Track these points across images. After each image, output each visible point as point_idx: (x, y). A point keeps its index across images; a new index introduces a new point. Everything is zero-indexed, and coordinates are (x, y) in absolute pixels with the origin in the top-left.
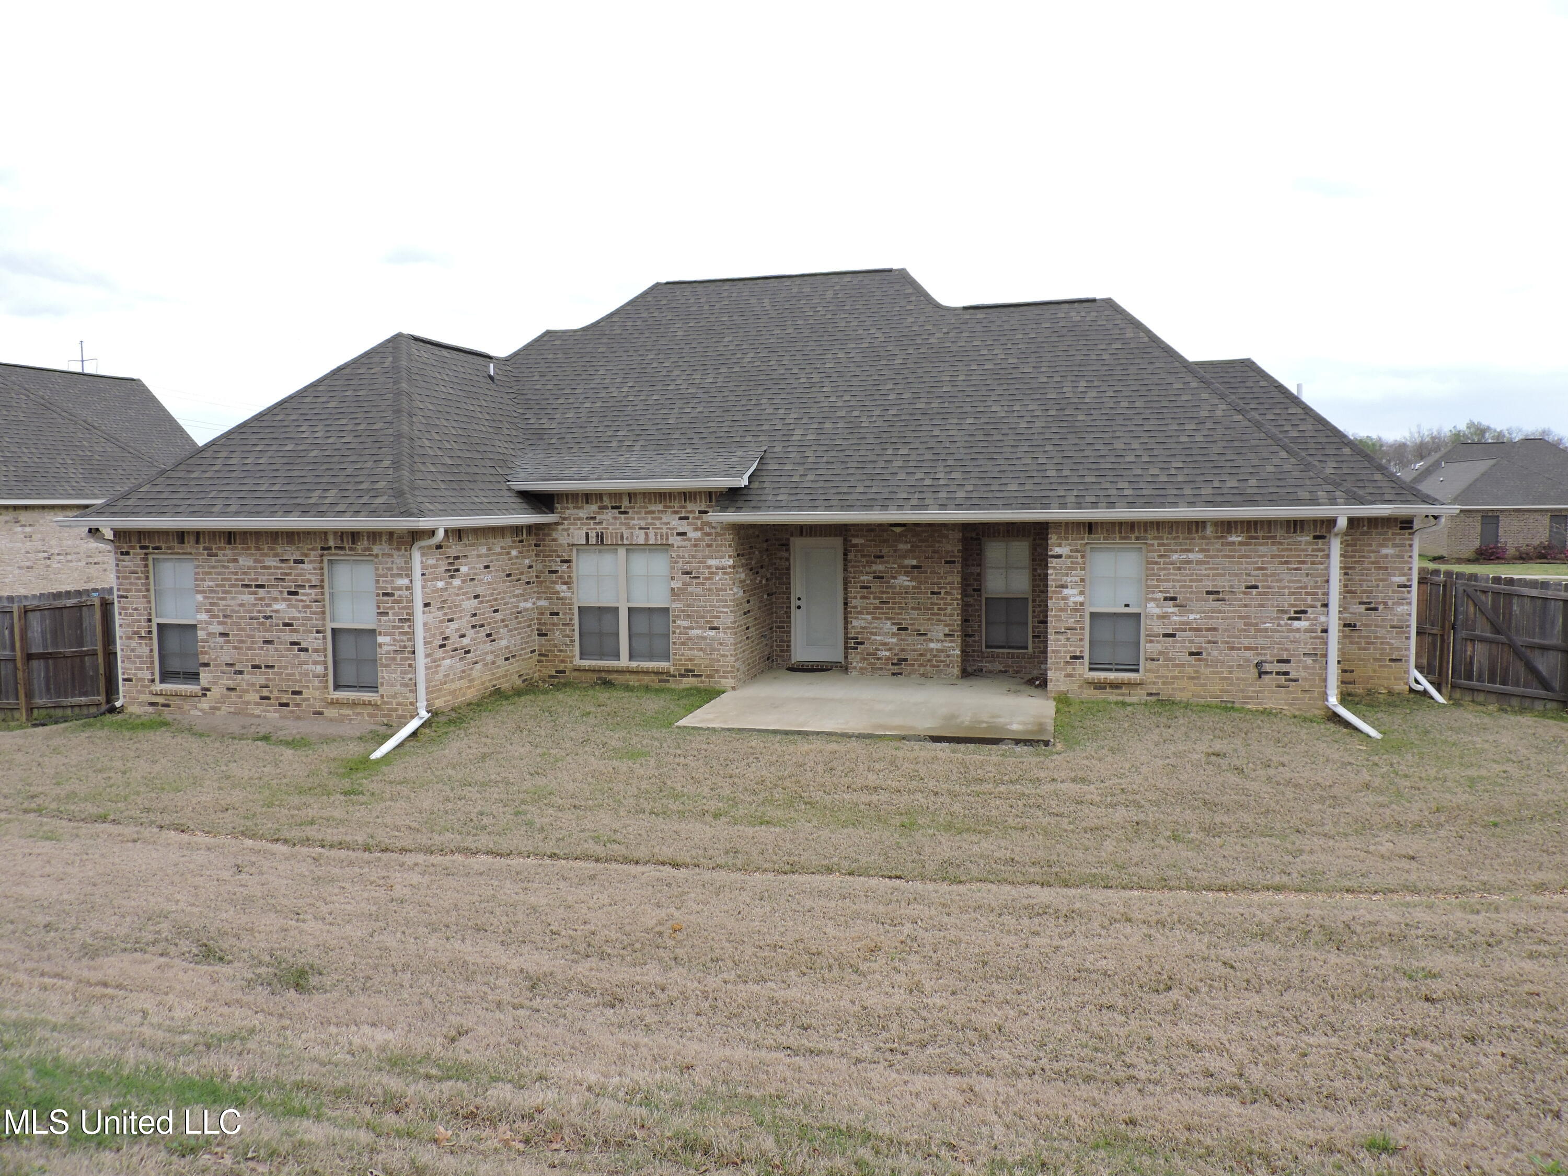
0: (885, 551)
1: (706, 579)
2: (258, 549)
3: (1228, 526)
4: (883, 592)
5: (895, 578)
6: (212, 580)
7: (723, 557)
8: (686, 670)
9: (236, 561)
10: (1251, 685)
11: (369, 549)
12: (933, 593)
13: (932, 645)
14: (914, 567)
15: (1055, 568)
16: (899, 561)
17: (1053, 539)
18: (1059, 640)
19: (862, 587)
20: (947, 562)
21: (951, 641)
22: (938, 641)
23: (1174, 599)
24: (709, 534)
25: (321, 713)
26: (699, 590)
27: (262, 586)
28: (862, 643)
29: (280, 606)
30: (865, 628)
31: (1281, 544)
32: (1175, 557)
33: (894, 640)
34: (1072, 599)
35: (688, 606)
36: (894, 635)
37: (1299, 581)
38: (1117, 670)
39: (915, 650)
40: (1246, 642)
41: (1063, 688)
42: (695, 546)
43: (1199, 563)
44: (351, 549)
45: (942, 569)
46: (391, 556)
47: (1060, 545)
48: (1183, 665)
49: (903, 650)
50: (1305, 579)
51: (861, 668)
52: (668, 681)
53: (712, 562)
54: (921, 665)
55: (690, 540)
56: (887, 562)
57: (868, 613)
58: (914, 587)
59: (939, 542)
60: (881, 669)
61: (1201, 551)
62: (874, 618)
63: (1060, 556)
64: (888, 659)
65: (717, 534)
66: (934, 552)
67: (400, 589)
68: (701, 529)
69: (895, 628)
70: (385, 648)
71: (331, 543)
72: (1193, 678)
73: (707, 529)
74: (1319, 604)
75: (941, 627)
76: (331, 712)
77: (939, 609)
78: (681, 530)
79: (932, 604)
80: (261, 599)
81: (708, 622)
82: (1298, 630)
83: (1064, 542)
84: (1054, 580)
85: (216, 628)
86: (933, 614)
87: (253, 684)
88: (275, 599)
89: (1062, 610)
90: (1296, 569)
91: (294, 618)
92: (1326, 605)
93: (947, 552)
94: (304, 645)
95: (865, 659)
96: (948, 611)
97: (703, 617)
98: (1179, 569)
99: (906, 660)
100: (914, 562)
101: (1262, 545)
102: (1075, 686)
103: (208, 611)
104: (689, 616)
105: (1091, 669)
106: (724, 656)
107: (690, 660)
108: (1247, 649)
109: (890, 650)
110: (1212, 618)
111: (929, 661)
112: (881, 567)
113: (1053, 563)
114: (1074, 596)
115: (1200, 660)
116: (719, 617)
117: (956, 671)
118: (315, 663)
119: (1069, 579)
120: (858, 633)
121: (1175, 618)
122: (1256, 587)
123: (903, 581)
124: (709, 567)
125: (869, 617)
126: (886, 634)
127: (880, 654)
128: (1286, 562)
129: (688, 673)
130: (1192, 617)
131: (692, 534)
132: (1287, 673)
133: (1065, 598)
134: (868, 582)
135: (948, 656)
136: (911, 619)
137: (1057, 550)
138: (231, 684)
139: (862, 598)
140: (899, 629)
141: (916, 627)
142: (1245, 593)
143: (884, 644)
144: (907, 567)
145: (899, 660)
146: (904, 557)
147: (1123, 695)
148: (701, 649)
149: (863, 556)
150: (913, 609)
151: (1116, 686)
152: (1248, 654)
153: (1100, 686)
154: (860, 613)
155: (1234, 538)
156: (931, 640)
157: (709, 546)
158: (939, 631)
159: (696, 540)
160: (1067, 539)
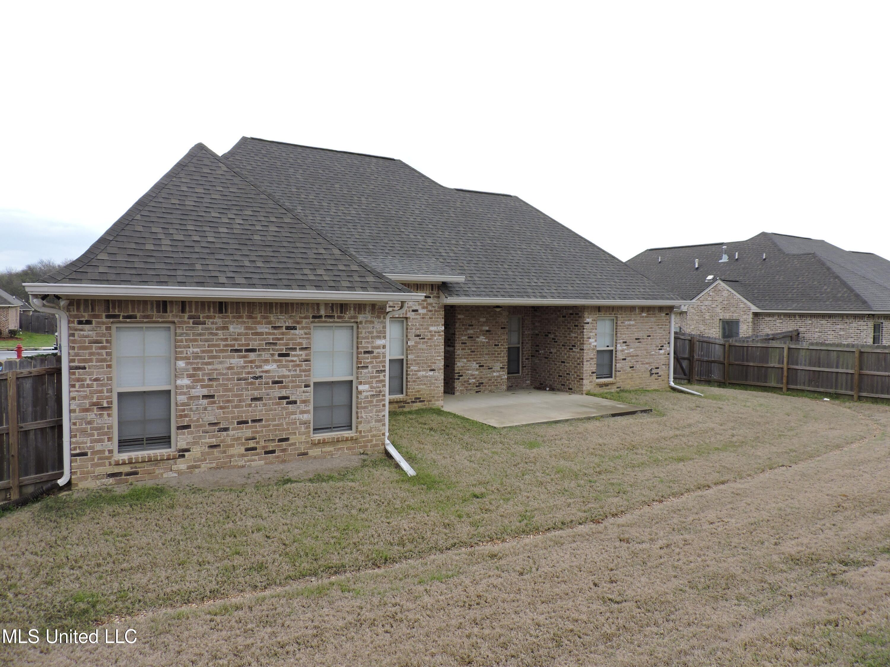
0: (474, 322)
1: (429, 339)
2: (250, 317)
3: (643, 309)
4: (472, 346)
5: (478, 337)
6: (198, 346)
7: (438, 325)
8: (416, 398)
9: (225, 328)
10: (648, 380)
11: (355, 317)
12: (495, 345)
13: (495, 374)
14: (487, 331)
15: (586, 329)
16: (480, 328)
17: (586, 314)
18: (587, 365)
19: (462, 343)
20: (502, 328)
21: (503, 371)
22: (497, 371)
23: (625, 342)
24: (431, 311)
25: (305, 454)
26: (424, 347)
27: (253, 350)
28: (462, 376)
29: (271, 367)
30: (463, 367)
31: (657, 317)
32: (626, 323)
33: (477, 373)
34: (593, 344)
35: (418, 357)
36: (477, 369)
37: (661, 333)
38: (605, 378)
39: (487, 378)
40: (647, 361)
41: (589, 388)
42: (423, 318)
43: (633, 325)
44: (339, 317)
45: (500, 331)
46: (373, 322)
47: (588, 318)
48: (628, 373)
49: (481, 378)
50: (663, 332)
51: (461, 390)
52: (404, 407)
53: (432, 328)
54: (489, 386)
55: (420, 314)
56: (474, 329)
57: (465, 358)
58: (487, 342)
59: (499, 317)
60: (471, 389)
61: (634, 320)
62: (467, 361)
63: (588, 323)
64: (474, 383)
65: (436, 311)
66: (496, 323)
67: (378, 347)
68: (427, 308)
69: (478, 365)
70: (364, 394)
71: (322, 312)
72: (631, 378)
73: (430, 308)
74: (667, 343)
75: (499, 364)
76: (314, 452)
77: (498, 354)
78: (414, 308)
79: (495, 351)
80: (251, 362)
81: (429, 366)
82: (661, 354)
83: (590, 316)
84: (586, 335)
85: (199, 391)
86: (496, 357)
87: (239, 439)
88: (266, 361)
89: (589, 350)
90: (661, 328)
91: (284, 376)
92: (669, 343)
93: (502, 323)
94: (292, 398)
95: (463, 385)
96: (502, 355)
97: (426, 363)
98: (628, 328)
99: (482, 383)
100: (487, 328)
101: (652, 317)
102: (593, 387)
103: (190, 376)
104: (418, 364)
105: (597, 378)
106: (437, 387)
107: (418, 391)
108: (647, 363)
109: (475, 378)
110: (637, 350)
111: (493, 383)
112: (471, 332)
113: (586, 326)
114: (593, 342)
115: (633, 370)
116: (435, 363)
117: (505, 387)
118: (303, 412)
119: (591, 334)
120: (460, 370)
121: (626, 351)
122: (650, 336)
123: (482, 339)
124: (431, 332)
125: (465, 360)
126: (473, 370)
127: (471, 381)
128: (658, 325)
129: (418, 400)
130: (631, 350)
131: (421, 311)
132: (658, 373)
133: (590, 344)
134: (466, 340)
135: (502, 379)
136: (485, 360)
137: (588, 320)
138: (214, 441)
139: (462, 349)
140: (480, 366)
141: (488, 364)
142: (647, 339)
143: (472, 375)
144: (483, 331)
145: (479, 383)
146: (482, 325)
147: (609, 389)
148: (425, 384)
149: (463, 325)
150: (486, 354)
151: (606, 385)
152: (647, 366)
153: (601, 386)
154: (461, 358)
155: (644, 314)
156: (494, 371)
157: (431, 318)
158: (498, 366)
159: (424, 314)
160: (591, 314)
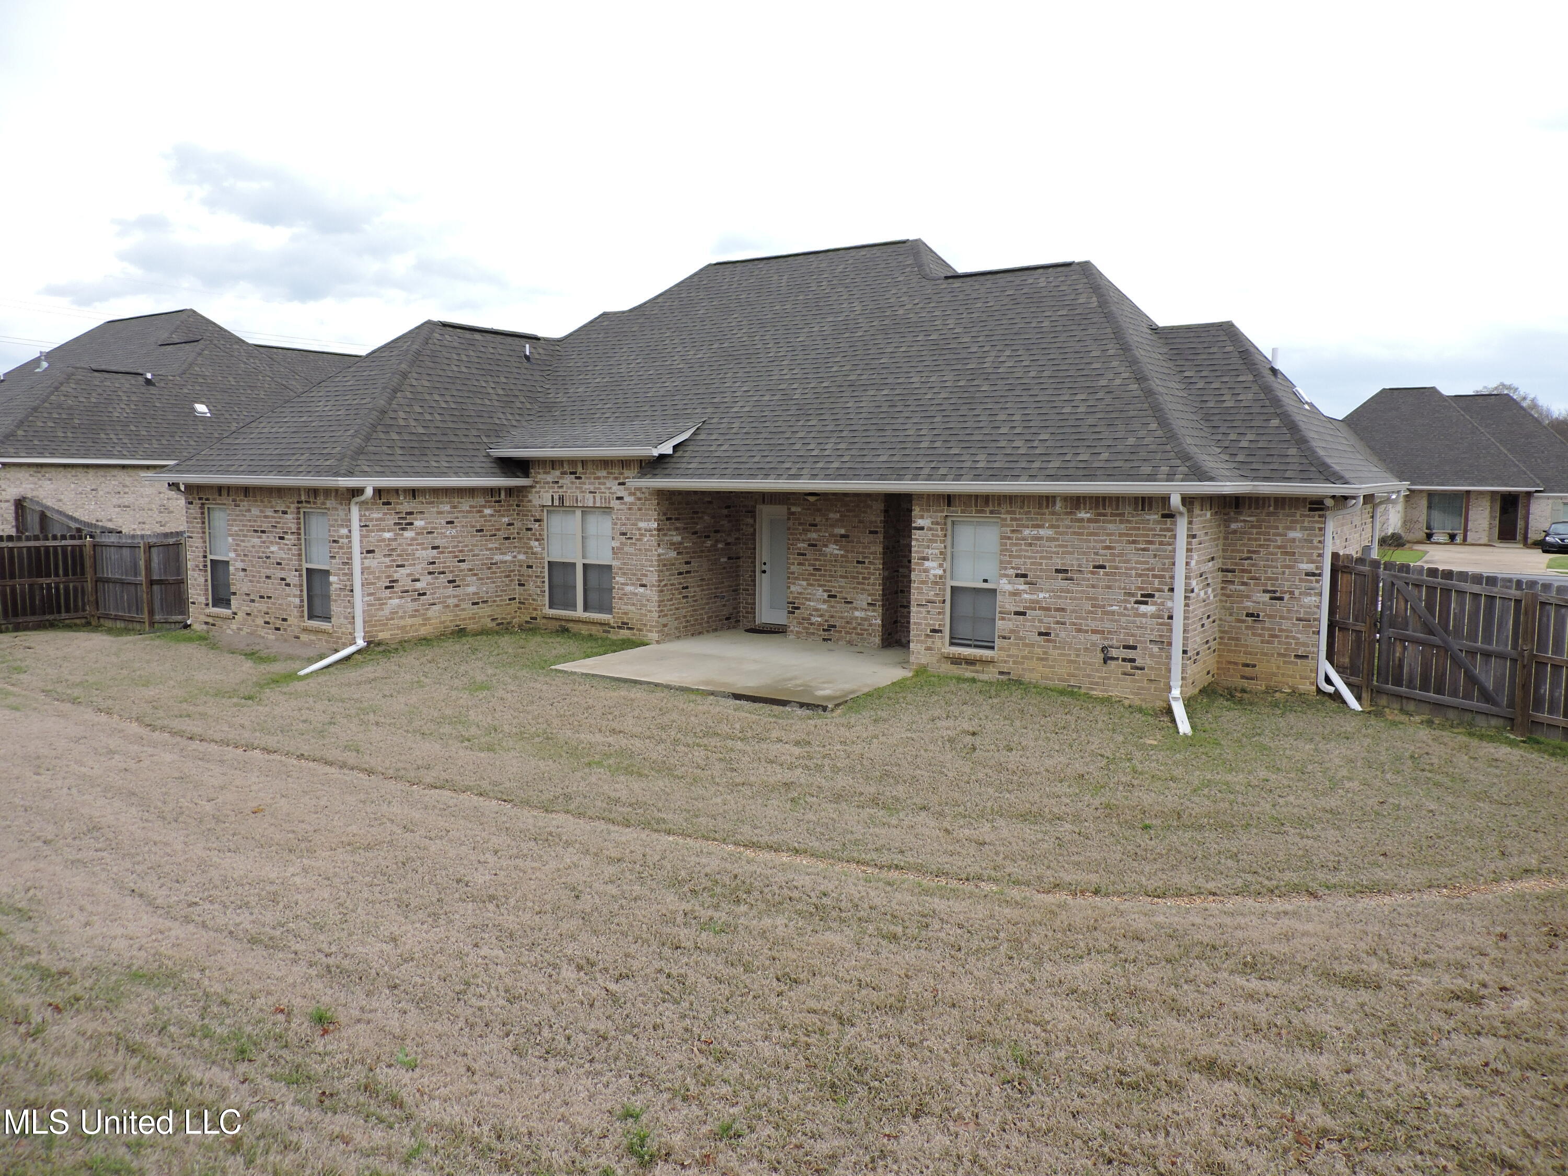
0: (818, 519)
1: (637, 540)
2: (262, 501)
3: (1076, 502)
4: (816, 560)
5: (826, 546)
6: (237, 525)
7: (649, 520)
8: (623, 623)
9: (249, 511)
10: (1097, 671)
11: (324, 504)
12: (858, 562)
13: (857, 614)
14: (842, 536)
15: (917, 540)
16: (830, 529)
17: (916, 511)
18: (920, 612)
19: (799, 554)
20: (871, 532)
21: (874, 611)
22: (862, 609)
23: (1025, 576)
24: (639, 499)
25: (298, 637)
26: (632, 550)
27: (263, 532)
28: (798, 608)
29: (274, 548)
30: (800, 593)
31: (1128, 522)
32: (1026, 532)
33: (825, 607)
34: (932, 572)
35: (625, 564)
36: (825, 601)
37: (1147, 563)
38: (976, 646)
39: (842, 618)
40: (1093, 625)
41: (923, 661)
42: (630, 509)
43: (1050, 539)
44: (315, 503)
45: (867, 538)
46: (336, 509)
47: (922, 517)
48: (1033, 645)
49: (832, 617)
50: (1152, 561)
51: (798, 632)
52: (609, 632)
53: (642, 525)
54: (847, 633)
55: (625, 504)
56: (819, 531)
57: (804, 580)
58: (842, 556)
59: (865, 512)
60: (813, 634)
61: (1051, 527)
62: (809, 585)
63: (922, 528)
64: (820, 625)
65: (646, 499)
66: (860, 522)
67: (342, 537)
68: (634, 494)
69: (826, 595)
70: (334, 586)
71: (303, 498)
72: (1042, 659)
73: (639, 494)
74: (1166, 588)
75: (865, 596)
76: (304, 637)
77: (864, 578)
78: (619, 495)
79: (858, 573)
80: (264, 542)
81: (639, 579)
82: (1144, 615)
83: (926, 514)
84: (916, 552)
85: (240, 565)
86: (859, 583)
87: (260, 611)
88: (272, 543)
89: (923, 582)
90: (1144, 550)
91: (282, 559)
92: (1172, 590)
93: (871, 522)
94: (288, 581)
95: (800, 623)
96: (871, 581)
97: (635, 575)
98: (1030, 545)
99: (834, 626)
100: (843, 531)
101: (1110, 522)
102: (934, 659)
103: (235, 551)
104: (624, 574)
105: (952, 644)
106: (650, 611)
107: (625, 613)
108: (1094, 632)
109: (821, 616)
110: (1060, 597)
111: (855, 628)
112: (814, 535)
113: (916, 534)
114: (934, 568)
115: (1048, 641)
116: (646, 576)
117: (877, 640)
118: (295, 596)
119: (930, 551)
120: (795, 598)
121: (1026, 596)
122: (1103, 567)
123: (833, 549)
124: (639, 529)
125: (804, 583)
126: (818, 600)
127: (814, 619)
128: (1134, 542)
129: (624, 625)
130: (1041, 595)
131: (630, 499)
132: (1133, 661)
133: (926, 571)
134: (805, 549)
135: (871, 625)
136: (840, 587)
137: (919, 522)
138: (248, 609)
139: (799, 564)
140: (829, 596)
141: (844, 595)
142: (1093, 573)
143: (817, 610)
144: (835, 536)
145: (830, 626)
146: (832, 526)
147: (977, 672)
148: (634, 605)
149: (800, 524)
150: (841, 577)
151: (970, 662)
152: (1095, 637)
153: (956, 661)
154: (797, 578)
155: (1083, 515)
156: (856, 609)
157: (640, 509)
158: (862, 600)
159: (631, 504)
160: (928, 511)
